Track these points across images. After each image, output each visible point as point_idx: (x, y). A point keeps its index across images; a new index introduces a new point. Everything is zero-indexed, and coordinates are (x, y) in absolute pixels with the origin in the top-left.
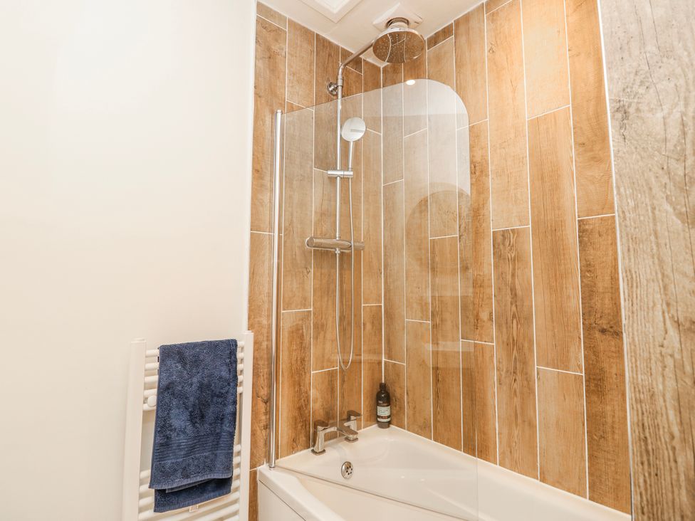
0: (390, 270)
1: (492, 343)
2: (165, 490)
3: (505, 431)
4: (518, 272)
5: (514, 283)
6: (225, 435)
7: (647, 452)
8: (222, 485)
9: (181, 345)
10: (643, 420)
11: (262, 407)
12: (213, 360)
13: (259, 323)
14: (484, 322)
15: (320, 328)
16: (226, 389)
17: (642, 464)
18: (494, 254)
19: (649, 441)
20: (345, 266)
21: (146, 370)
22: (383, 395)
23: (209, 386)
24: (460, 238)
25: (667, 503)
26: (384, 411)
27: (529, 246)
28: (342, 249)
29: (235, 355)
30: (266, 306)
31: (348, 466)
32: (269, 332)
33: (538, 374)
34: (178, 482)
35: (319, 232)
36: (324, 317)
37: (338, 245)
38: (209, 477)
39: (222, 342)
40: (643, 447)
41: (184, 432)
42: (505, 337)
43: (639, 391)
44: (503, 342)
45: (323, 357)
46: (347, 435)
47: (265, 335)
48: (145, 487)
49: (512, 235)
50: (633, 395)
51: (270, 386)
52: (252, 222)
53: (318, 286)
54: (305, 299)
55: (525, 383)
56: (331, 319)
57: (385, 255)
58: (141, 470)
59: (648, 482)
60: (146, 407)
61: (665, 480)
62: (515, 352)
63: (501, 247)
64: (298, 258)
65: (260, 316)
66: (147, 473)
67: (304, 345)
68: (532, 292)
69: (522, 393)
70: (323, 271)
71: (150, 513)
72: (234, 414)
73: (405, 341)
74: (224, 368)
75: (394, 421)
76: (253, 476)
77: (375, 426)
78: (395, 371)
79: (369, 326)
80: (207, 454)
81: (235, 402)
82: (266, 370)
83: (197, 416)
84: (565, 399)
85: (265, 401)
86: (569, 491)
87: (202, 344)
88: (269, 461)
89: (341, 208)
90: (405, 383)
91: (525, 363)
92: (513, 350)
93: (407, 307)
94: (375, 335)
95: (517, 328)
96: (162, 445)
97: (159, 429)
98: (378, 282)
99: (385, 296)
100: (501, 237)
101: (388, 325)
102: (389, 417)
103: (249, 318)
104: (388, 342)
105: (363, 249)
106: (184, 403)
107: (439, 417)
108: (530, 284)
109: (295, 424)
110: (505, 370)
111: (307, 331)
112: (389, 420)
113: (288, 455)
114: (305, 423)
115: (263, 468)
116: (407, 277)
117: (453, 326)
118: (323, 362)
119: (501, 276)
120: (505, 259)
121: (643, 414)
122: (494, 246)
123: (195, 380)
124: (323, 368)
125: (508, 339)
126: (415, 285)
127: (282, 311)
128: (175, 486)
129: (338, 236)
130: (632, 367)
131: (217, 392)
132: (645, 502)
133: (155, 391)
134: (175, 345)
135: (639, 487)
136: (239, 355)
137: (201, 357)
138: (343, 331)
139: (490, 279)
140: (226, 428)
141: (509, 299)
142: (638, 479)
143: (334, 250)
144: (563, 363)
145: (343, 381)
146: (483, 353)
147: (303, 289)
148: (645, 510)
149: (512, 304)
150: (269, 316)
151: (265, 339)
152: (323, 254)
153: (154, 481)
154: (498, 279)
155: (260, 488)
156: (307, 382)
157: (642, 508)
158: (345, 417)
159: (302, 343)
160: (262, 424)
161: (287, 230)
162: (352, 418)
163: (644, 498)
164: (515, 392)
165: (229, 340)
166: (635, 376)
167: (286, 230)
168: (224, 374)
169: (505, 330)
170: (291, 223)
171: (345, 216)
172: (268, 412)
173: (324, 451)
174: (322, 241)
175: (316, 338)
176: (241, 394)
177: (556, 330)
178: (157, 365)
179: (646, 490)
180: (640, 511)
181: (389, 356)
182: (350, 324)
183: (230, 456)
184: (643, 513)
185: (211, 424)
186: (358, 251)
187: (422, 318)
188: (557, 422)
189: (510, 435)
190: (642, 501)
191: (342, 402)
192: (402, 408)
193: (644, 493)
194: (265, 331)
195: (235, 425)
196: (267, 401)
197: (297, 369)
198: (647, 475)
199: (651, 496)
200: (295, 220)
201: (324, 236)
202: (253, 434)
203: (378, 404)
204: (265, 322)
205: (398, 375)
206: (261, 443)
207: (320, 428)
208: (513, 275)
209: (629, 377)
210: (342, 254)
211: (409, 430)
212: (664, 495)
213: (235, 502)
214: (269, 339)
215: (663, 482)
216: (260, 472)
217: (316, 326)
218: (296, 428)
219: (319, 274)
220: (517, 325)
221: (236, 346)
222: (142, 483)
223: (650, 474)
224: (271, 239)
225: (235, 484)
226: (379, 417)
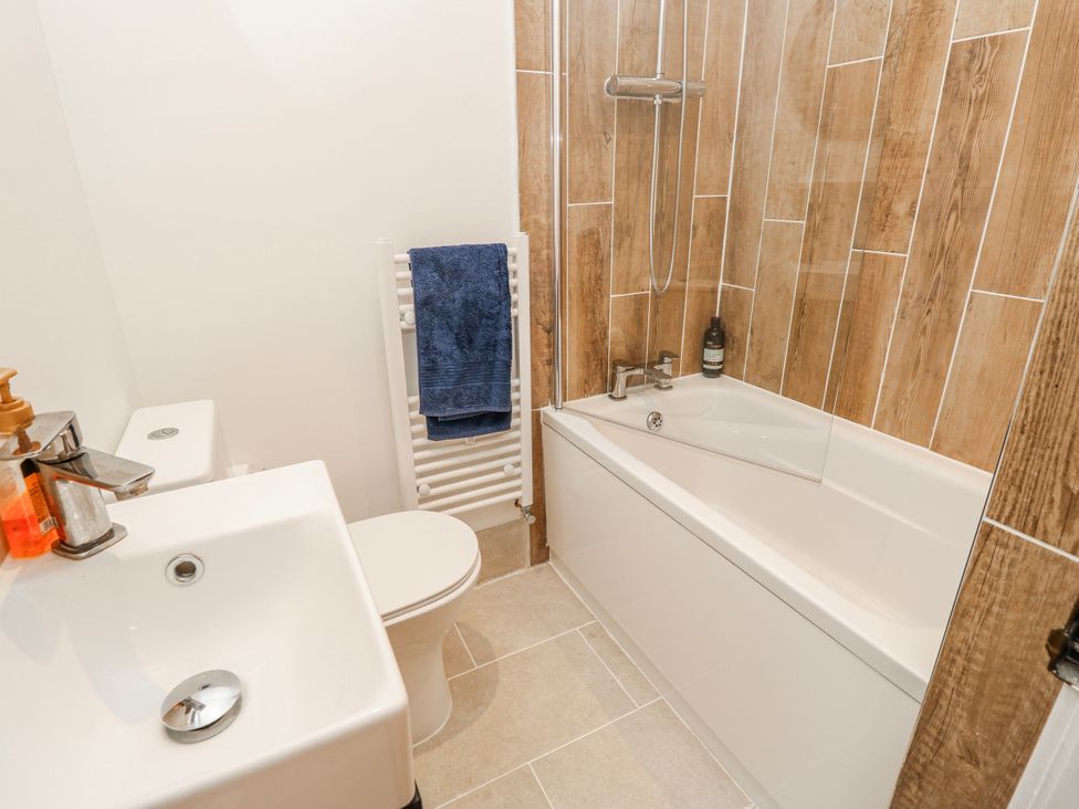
0: (748, 134)
1: (903, 254)
2: (437, 418)
3: (894, 384)
4: (983, 125)
5: (971, 147)
6: (499, 365)
7: (1054, 357)
8: (500, 420)
9: (435, 248)
10: (1062, 315)
11: (543, 336)
12: (477, 271)
13: (536, 222)
14: (898, 218)
15: (624, 231)
16: (497, 308)
17: (1042, 373)
18: (945, 91)
19: (1061, 344)
20: (669, 128)
21: (398, 280)
22: (716, 333)
23: (475, 304)
24: (885, 62)
25: (1059, 420)
26: (714, 355)
27: (1018, 70)
28: (665, 96)
29: (506, 265)
30: (545, 196)
31: (657, 418)
32: (550, 236)
33: (971, 301)
34: (450, 411)
35: (627, 66)
36: (631, 215)
37: (658, 89)
38: (484, 409)
39: (486, 246)
40: (1050, 352)
41: (452, 358)
42: (929, 243)
43: (1070, 276)
44: (924, 251)
45: (628, 274)
46: (657, 381)
47: (545, 240)
48: (416, 414)
49: (989, 48)
50: (1060, 281)
51: (553, 312)
52: (518, 54)
53: (622, 164)
54: (603, 185)
55: (945, 315)
56: (641, 217)
57: (741, 106)
58: (409, 395)
59: (1042, 395)
60: (404, 325)
61: (1066, 392)
62: (941, 266)
63: (963, 75)
64: (592, 115)
65: (537, 212)
66: (416, 399)
67: (600, 256)
68: (998, 162)
69: (935, 331)
70: (632, 137)
71: (423, 441)
72: (509, 340)
73: (758, 253)
74: (492, 282)
75: (728, 370)
76: (536, 417)
77: (699, 375)
78: (735, 300)
79: (702, 231)
80: (480, 384)
81: (509, 327)
82: (547, 289)
83: (465, 339)
84: (1005, 339)
85: (547, 330)
86: (971, 463)
87: (462, 248)
88: (554, 402)
89: (667, 15)
90: (751, 317)
91: (952, 284)
92: (938, 263)
93: (769, 198)
94: (711, 245)
95: (955, 227)
96: (428, 369)
97: (422, 351)
98: (724, 157)
99: (734, 180)
100: (967, 55)
101: (733, 230)
102: (721, 363)
103: (521, 215)
104: (731, 255)
105: (702, 96)
106: (447, 323)
107: (795, 364)
108: (998, 147)
109: (588, 362)
110: (915, 297)
111: (605, 235)
112: (720, 367)
113: (578, 398)
114: (601, 362)
115: (548, 410)
116: (775, 145)
117: (842, 227)
118: (628, 282)
119: (947, 133)
120: (962, 100)
121: (1065, 307)
122: (948, 74)
123: (457, 295)
124: (627, 292)
125: (934, 246)
126: (788, 159)
127: (568, 205)
128: (447, 414)
129: (659, 70)
130: (1072, 241)
131: (486, 310)
132: (1029, 420)
133: (412, 306)
134: (428, 249)
135: (1028, 401)
136: (511, 266)
137: (462, 267)
138: (662, 237)
139: (926, 142)
140: (500, 355)
141: (953, 176)
142: (1030, 391)
143: (651, 99)
144: (1020, 284)
145: (656, 311)
146: (885, 270)
147: (600, 169)
148: (1027, 428)
149: (955, 185)
150: (550, 212)
151: (545, 245)
152: (633, 105)
153: (424, 407)
154: (941, 140)
155: (545, 429)
156: (605, 309)
157: (1024, 426)
158: (656, 358)
159: (597, 253)
160: (544, 359)
161: (574, 66)
162: (667, 360)
163: (1030, 414)
164: (925, 328)
165: (495, 245)
166: (1071, 253)
167: (572, 64)
168: (493, 289)
169: (931, 232)
170: (581, 50)
171: (674, 31)
172: (552, 344)
173: (625, 397)
174: (633, 81)
175: (619, 246)
176: (516, 318)
177: (1023, 231)
178: (409, 274)
179: (1036, 404)
180: (1019, 430)
181: (730, 278)
182: (671, 226)
183: (507, 388)
184: (1022, 432)
185: (481, 351)
186: (693, 98)
187: (791, 216)
188: (982, 372)
189: (900, 391)
190: (1025, 418)
191: (653, 340)
192: (741, 352)
193: (1031, 408)
194: (544, 234)
195: (511, 354)
196: (550, 330)
197: (590, 289)
198: (1043, 386)
199: (1040, 411)
200: (586, 44)
201: (635, 73)
202: (534, 369)
203: (706, 346)
204: (543, 221)
205: (741, 307)
206: (544, 381)
207: (620, 368)
208: (972, 131)
209: (1062, 256)
210: (665, 106)
211: (747, 381)
212: (1058, 411)
213: (517, 440)
214: (550, 246)
215: (1063, 394)
216: (545, 414)
217: (619, 229)
218: (588, 367)
219: (625, 144)
220: (956, 222)
221: (506, 252)
222: (411, 408)
223: (1047, 385)
224: (548, 80)
225: (514, 422)
226: (706, 363)
